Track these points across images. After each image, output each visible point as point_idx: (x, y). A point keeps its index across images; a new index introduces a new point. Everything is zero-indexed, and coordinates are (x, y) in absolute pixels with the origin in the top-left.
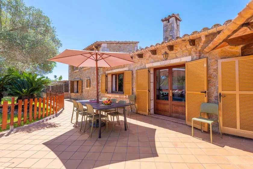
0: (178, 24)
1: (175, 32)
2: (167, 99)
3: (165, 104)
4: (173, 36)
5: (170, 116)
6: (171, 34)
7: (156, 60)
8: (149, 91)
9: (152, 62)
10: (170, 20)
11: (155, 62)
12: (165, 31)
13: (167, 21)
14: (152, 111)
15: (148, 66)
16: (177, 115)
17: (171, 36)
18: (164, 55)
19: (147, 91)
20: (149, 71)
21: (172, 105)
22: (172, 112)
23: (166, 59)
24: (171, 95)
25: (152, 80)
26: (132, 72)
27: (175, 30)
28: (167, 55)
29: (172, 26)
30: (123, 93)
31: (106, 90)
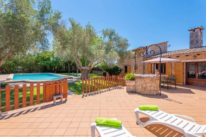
0: (202, 32)
1: (199, 38)
2: (195, 78)
3: (193, 80)
4: (197, 40)
5: (197, 86)
6: (196, 39)
7: (188, 58)
8: (183, 73)
9: (186, 60)
10: (195, 30)
11: (188, 60)
12: (191, 37)
13: (193, 31)
14: (185, 83)
15: (182, 61)
16: (201, 85)
17: (196, 40)
18: (194, 57)
19: (182, 73)
20: (183, 64)
21: (198, 80)
22: (198, 84)
23: (195, 59)
24: (197, 76)
25: (185, 68)
26: (171, 63)
27: (199, 36)
28: (195, 57)
29: (197, 34)
30: (165, 74)
31: (151, 72)
